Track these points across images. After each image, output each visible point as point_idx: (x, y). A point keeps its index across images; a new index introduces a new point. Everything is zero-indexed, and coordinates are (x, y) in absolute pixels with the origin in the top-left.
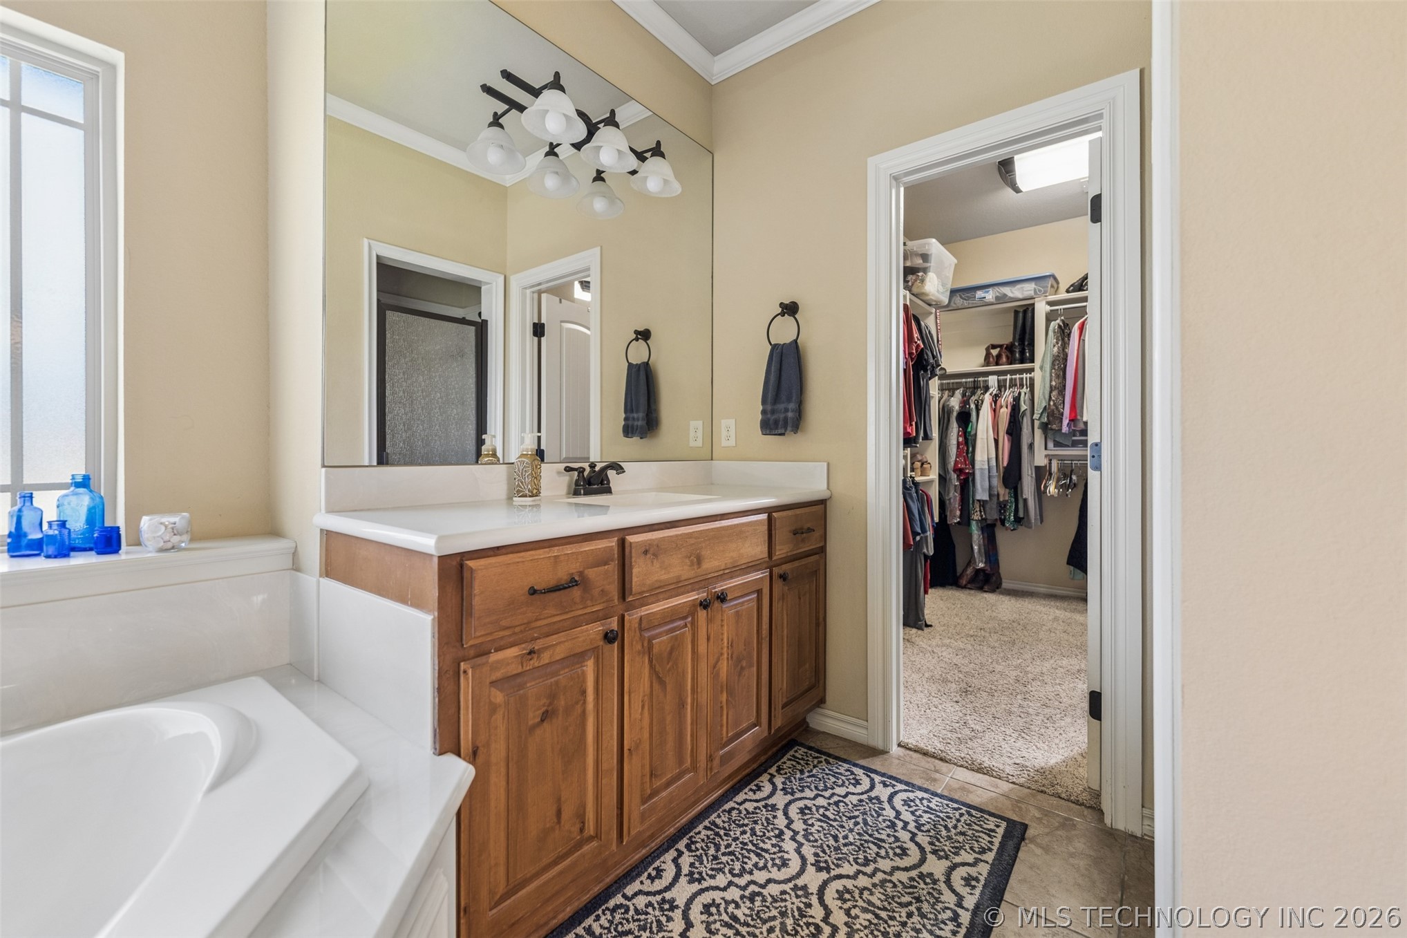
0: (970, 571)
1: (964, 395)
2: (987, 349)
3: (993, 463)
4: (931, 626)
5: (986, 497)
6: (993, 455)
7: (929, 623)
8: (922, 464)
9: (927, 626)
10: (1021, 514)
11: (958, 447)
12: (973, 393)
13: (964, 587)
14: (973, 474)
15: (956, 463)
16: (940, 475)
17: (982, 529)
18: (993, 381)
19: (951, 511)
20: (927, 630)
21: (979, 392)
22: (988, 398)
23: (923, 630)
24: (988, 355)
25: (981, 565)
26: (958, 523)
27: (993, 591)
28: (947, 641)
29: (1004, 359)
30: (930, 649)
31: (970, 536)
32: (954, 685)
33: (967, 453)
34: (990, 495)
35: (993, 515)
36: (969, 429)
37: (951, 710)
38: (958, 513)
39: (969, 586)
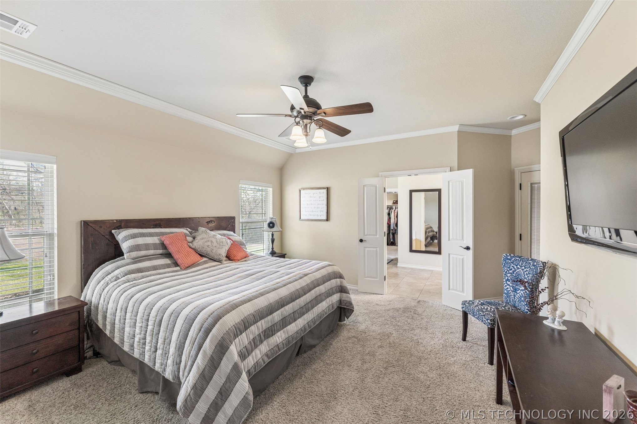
0: (390, 242)
1: (389, 210)
2: (393, 201)
3: (394, 222)
5: (393, 228)
6: (394, 221)
12: (391, 209)
14: (390, 224)
15: (388, 222)
17: (392, 234)
18: (394, 207)
21: (392, 209)
22: (393, 211)
24: (393, 202)
25: (392, 241)
27: (394, 246)
29: (396, 203)
31: (390, 236)
34: (394, 228)
35: (394, 232)
36: (390, 216)
39: (390, 245)
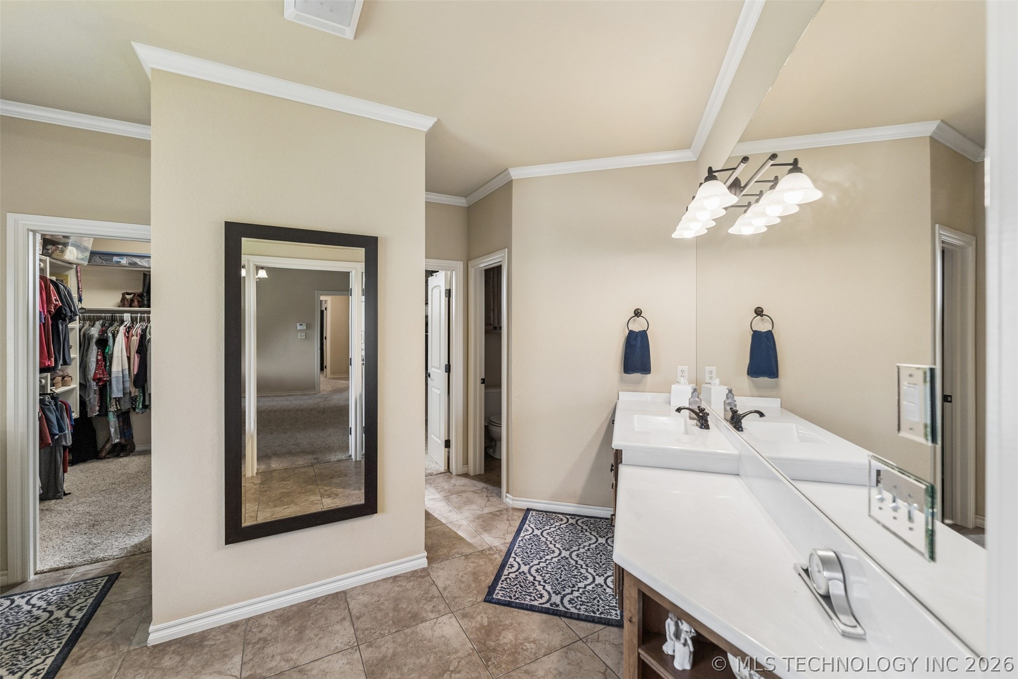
0: (108, 446)
1: (103, 325)
2: (123, 294)
3: (127, 372)
4: (70, 494)
5: (120, 395)
6: (127, 367)
7: (66, 492)
8: (63, 378)
9: (65, 494)
10: (147, 403)
11: (97, 363)
12: (111, 325)
13: (104, 458)
14: (110, 381)
15: (95, 374)
16: (80, 384)
17: (118, 417)
18: (127, 317)
19: (91, 409)
20: (65, 498)
21: (116, 324)
22: (122, 329)
23: (61, 499)
24: (123, 299)
25: (117, 441)
26: (98, 415)
27: (127, 455)
28: (83, 500)
29: (136, 303)
30: (67, 509)
31: (108, 423)
32: (85, 525)
33: (105, 366)
34: (124, 394)
35: (126, 406)
36: (107, 351)
37: (80, 540)
38: (97, 408)
39: (108, 456)
